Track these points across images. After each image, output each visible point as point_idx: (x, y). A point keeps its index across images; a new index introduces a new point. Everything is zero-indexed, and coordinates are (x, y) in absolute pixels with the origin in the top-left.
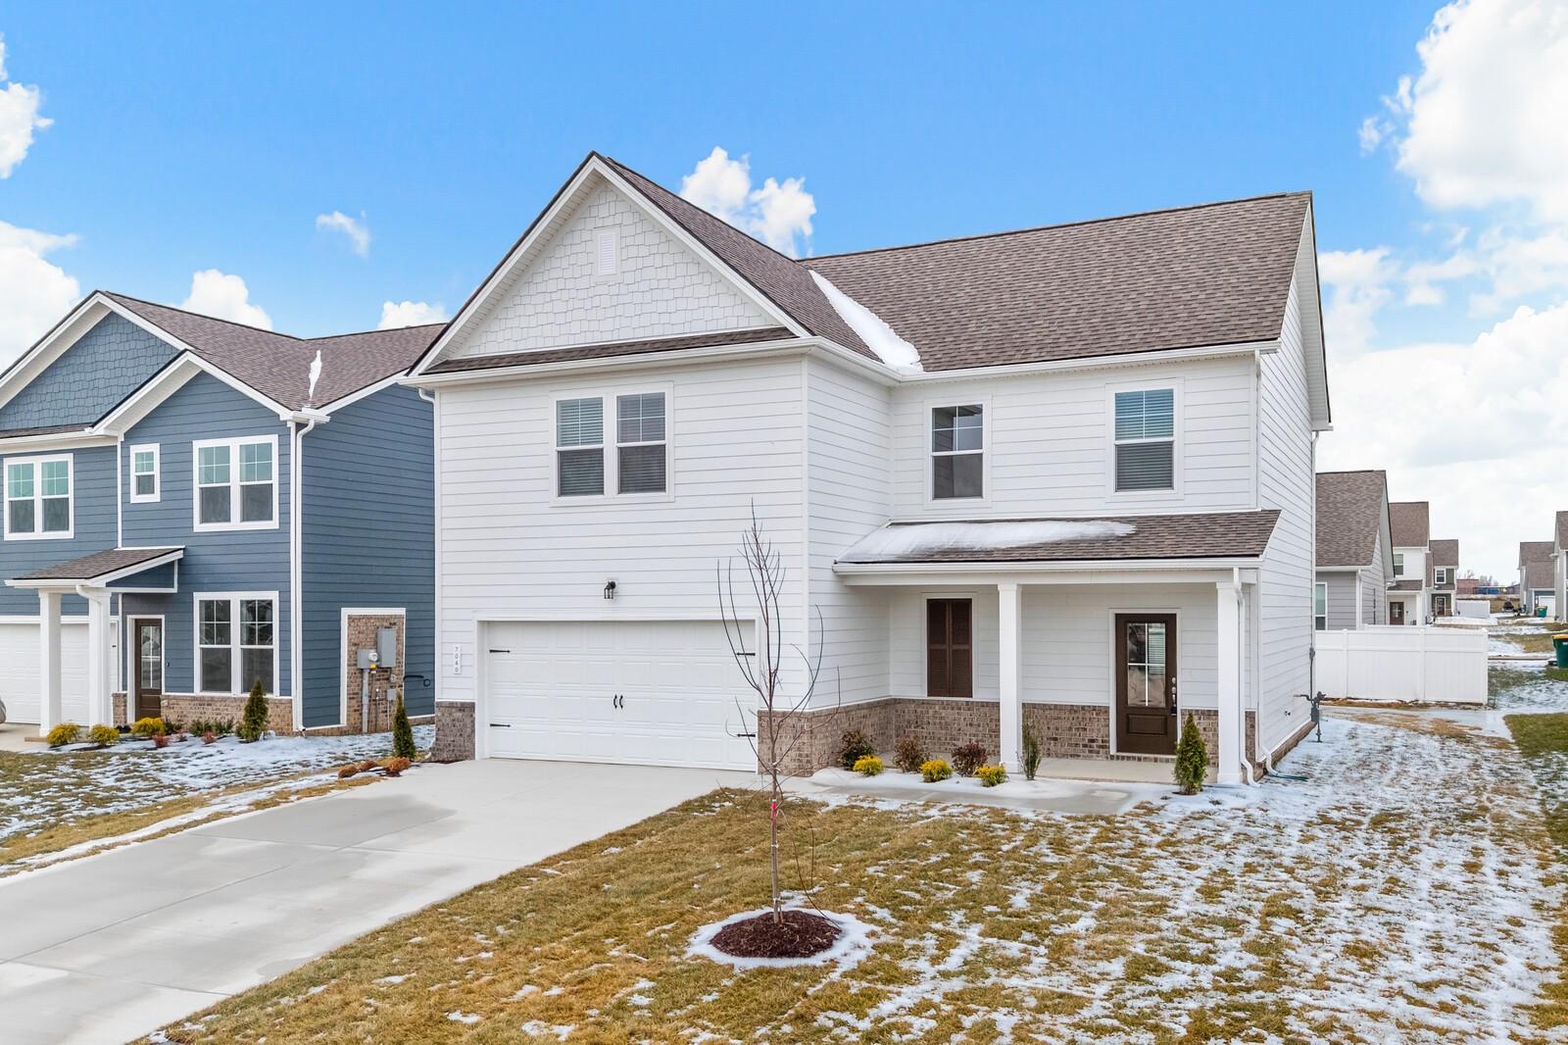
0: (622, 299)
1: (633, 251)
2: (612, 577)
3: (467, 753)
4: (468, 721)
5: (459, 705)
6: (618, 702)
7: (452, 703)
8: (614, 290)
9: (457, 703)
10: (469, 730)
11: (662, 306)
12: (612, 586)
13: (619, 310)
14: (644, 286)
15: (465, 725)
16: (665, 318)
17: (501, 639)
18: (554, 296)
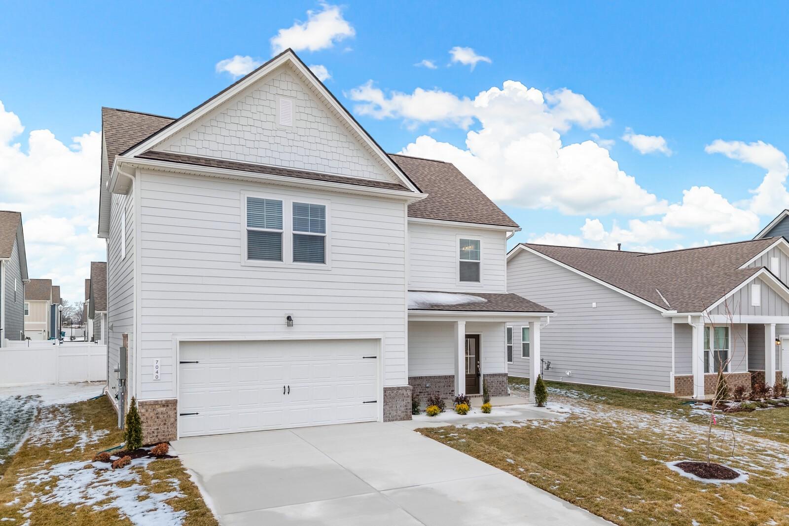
0: (296, 143)
1: (304, 117)
2: (289, 313)
3: (170, 437)
4: (171, 413)
5: (164, 402)
6: (287, 390)
7: (157, 401)
8: (291, 136)
9: (162, 401)
10: (172, 420)
11: (323, 155)
12: (289, 318)
13: (294, 149)
14: (311, 139)
15: (169, 416)
16: (325, 162)
17: (191, 355)
18: (245, 128)
